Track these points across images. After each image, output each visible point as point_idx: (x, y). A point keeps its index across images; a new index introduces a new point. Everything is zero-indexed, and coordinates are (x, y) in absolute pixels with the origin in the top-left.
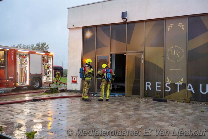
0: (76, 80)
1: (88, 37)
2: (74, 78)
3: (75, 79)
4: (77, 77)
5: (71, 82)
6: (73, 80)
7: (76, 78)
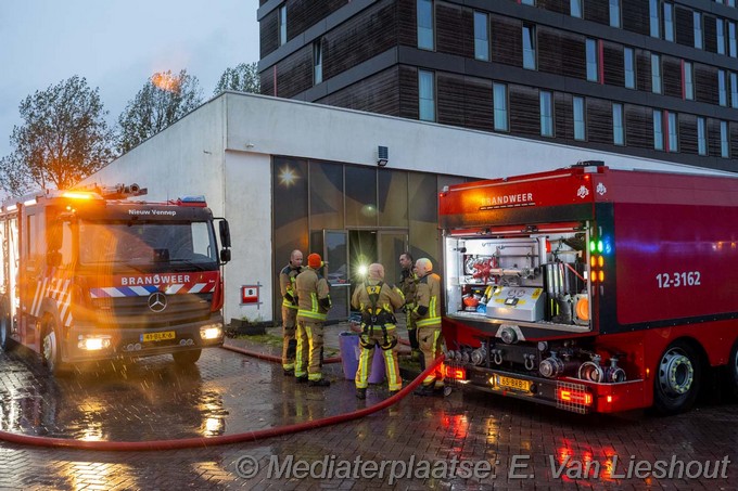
0: (254, 294)
1: (288, 183)
2: (247, 290)
3: (251, 292)
4: (257, 287)
5: (239, 300)
6: (247, 295)
7: (254, 290)
